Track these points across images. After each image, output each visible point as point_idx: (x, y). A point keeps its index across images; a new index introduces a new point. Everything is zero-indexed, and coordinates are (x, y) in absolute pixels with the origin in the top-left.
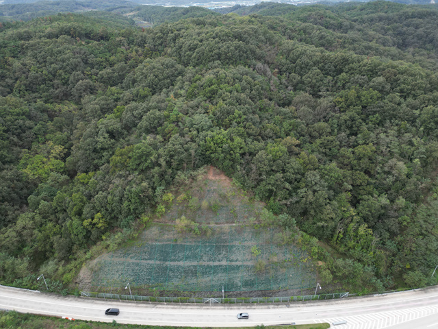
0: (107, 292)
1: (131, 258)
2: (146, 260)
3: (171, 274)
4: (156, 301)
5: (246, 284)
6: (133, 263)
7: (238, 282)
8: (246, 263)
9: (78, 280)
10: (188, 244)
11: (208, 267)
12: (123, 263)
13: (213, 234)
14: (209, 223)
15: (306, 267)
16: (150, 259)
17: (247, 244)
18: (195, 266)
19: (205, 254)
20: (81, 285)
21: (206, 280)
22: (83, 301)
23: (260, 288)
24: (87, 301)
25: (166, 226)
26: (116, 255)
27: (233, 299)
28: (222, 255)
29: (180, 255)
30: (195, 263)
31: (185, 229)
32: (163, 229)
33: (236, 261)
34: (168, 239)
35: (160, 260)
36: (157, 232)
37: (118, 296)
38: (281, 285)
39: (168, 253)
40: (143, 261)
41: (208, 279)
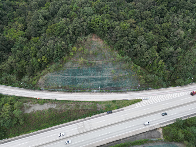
0: (51, 88)
1: (60, 75)
2: (67, 75)
3: (78, 81)
4: (72, 91)
5: (109, 85)
6: (61, 77)
7: (105, 84)
8: (109, 77)
9: (38, 84)
10: (84, 69)
11: (93, 78)
12: (57, 77)
13: (95, 65)
14: (93, 61)
15: (134, 78)
16: (68, 75)
17: (109, 69)
18: (88, 78)
19: (92, 73)
20: (40, 86)
21: (92, 83)
22: (42, 92)
23: (114, 86)
24: (43, 91)
25: (74, 62)
26: (53, 74)
27: (104, 90)
28: (99, 74)
29: (81, 74)
30: (88, 77)
31: (83, 63)
32: (73, 63)
33: (105, 76)
34: (75, 67)
35: (73, 76)
36: (70, 64)
37: (56, 90)
38: (123, 85)
39: (76, 73)
40: (65, 76)
41: (93, 83)
